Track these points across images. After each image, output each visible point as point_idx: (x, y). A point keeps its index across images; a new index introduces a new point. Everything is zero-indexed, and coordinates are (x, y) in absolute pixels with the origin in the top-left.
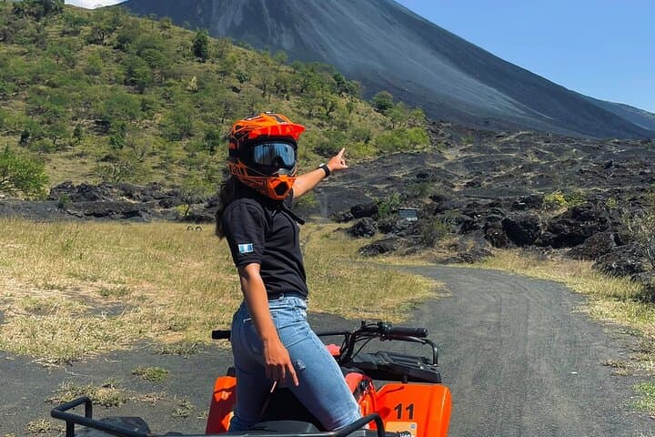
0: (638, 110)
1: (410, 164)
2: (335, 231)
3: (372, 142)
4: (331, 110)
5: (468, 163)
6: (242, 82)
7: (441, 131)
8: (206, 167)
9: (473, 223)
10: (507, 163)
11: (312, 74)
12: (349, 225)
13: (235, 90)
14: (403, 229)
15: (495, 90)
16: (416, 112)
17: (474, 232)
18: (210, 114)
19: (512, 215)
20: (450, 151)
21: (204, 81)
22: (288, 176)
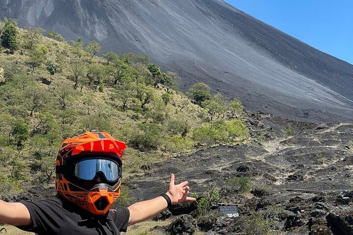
1: (229, 157)
2: (151, 230)
3: (190, 134)
4: (147, 101)
5: (289, 156)
6: (52, 73)
7: (260, 123)
8: (13, 163)
9: (297, 218)
10: (328, 155)
11: (126, 65)
12: (167, 223)
13: (45, 81)
14: (224, 226)
15: (313, 82)
16: (234, 103)
17: (298, 229)
18: (17, 107)
19: (336, 210)
20: (270, 143)
21: (12, 73)
22: (109, 191)
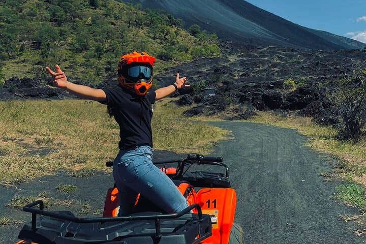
0: (331, 34)
1: (210, 64)
2: (169, 102)
3: (190, 52)
4: (166, 34)
5: (242, 63)
6: (117, 20)
7: (227, 46)
8: (96, 67)
9: (246, 96)
10: (263, 63)
11: (155, 15)
12: (177, 99)
13: (113, 24)
14: (207, 100)
15: (255, 24)
16: (213, 35)
17: (247, 102)
18: (98, 38)
19: (267, 92)
20: (232, 57)
21: (95, 19)
22: (146, 83)
